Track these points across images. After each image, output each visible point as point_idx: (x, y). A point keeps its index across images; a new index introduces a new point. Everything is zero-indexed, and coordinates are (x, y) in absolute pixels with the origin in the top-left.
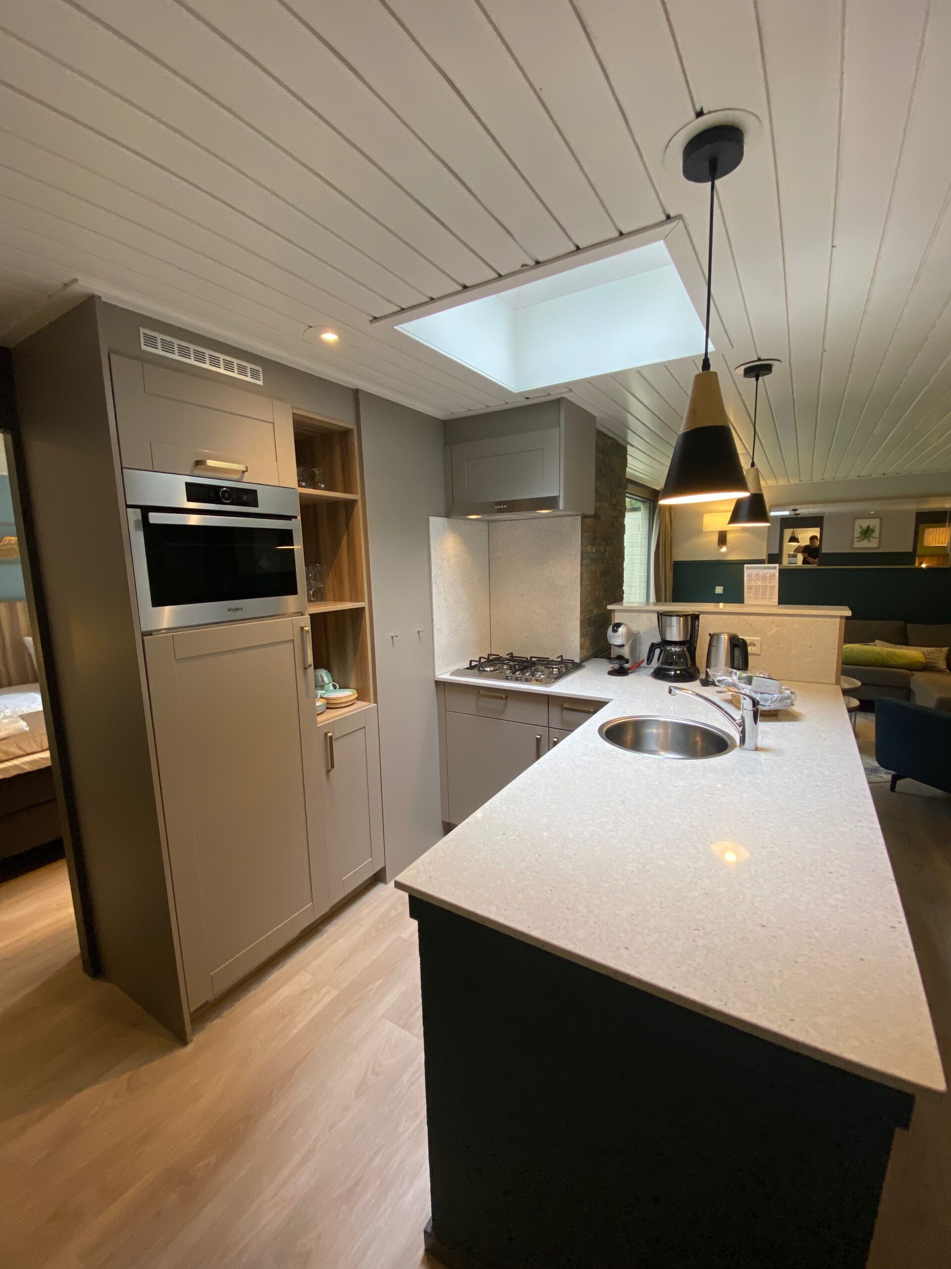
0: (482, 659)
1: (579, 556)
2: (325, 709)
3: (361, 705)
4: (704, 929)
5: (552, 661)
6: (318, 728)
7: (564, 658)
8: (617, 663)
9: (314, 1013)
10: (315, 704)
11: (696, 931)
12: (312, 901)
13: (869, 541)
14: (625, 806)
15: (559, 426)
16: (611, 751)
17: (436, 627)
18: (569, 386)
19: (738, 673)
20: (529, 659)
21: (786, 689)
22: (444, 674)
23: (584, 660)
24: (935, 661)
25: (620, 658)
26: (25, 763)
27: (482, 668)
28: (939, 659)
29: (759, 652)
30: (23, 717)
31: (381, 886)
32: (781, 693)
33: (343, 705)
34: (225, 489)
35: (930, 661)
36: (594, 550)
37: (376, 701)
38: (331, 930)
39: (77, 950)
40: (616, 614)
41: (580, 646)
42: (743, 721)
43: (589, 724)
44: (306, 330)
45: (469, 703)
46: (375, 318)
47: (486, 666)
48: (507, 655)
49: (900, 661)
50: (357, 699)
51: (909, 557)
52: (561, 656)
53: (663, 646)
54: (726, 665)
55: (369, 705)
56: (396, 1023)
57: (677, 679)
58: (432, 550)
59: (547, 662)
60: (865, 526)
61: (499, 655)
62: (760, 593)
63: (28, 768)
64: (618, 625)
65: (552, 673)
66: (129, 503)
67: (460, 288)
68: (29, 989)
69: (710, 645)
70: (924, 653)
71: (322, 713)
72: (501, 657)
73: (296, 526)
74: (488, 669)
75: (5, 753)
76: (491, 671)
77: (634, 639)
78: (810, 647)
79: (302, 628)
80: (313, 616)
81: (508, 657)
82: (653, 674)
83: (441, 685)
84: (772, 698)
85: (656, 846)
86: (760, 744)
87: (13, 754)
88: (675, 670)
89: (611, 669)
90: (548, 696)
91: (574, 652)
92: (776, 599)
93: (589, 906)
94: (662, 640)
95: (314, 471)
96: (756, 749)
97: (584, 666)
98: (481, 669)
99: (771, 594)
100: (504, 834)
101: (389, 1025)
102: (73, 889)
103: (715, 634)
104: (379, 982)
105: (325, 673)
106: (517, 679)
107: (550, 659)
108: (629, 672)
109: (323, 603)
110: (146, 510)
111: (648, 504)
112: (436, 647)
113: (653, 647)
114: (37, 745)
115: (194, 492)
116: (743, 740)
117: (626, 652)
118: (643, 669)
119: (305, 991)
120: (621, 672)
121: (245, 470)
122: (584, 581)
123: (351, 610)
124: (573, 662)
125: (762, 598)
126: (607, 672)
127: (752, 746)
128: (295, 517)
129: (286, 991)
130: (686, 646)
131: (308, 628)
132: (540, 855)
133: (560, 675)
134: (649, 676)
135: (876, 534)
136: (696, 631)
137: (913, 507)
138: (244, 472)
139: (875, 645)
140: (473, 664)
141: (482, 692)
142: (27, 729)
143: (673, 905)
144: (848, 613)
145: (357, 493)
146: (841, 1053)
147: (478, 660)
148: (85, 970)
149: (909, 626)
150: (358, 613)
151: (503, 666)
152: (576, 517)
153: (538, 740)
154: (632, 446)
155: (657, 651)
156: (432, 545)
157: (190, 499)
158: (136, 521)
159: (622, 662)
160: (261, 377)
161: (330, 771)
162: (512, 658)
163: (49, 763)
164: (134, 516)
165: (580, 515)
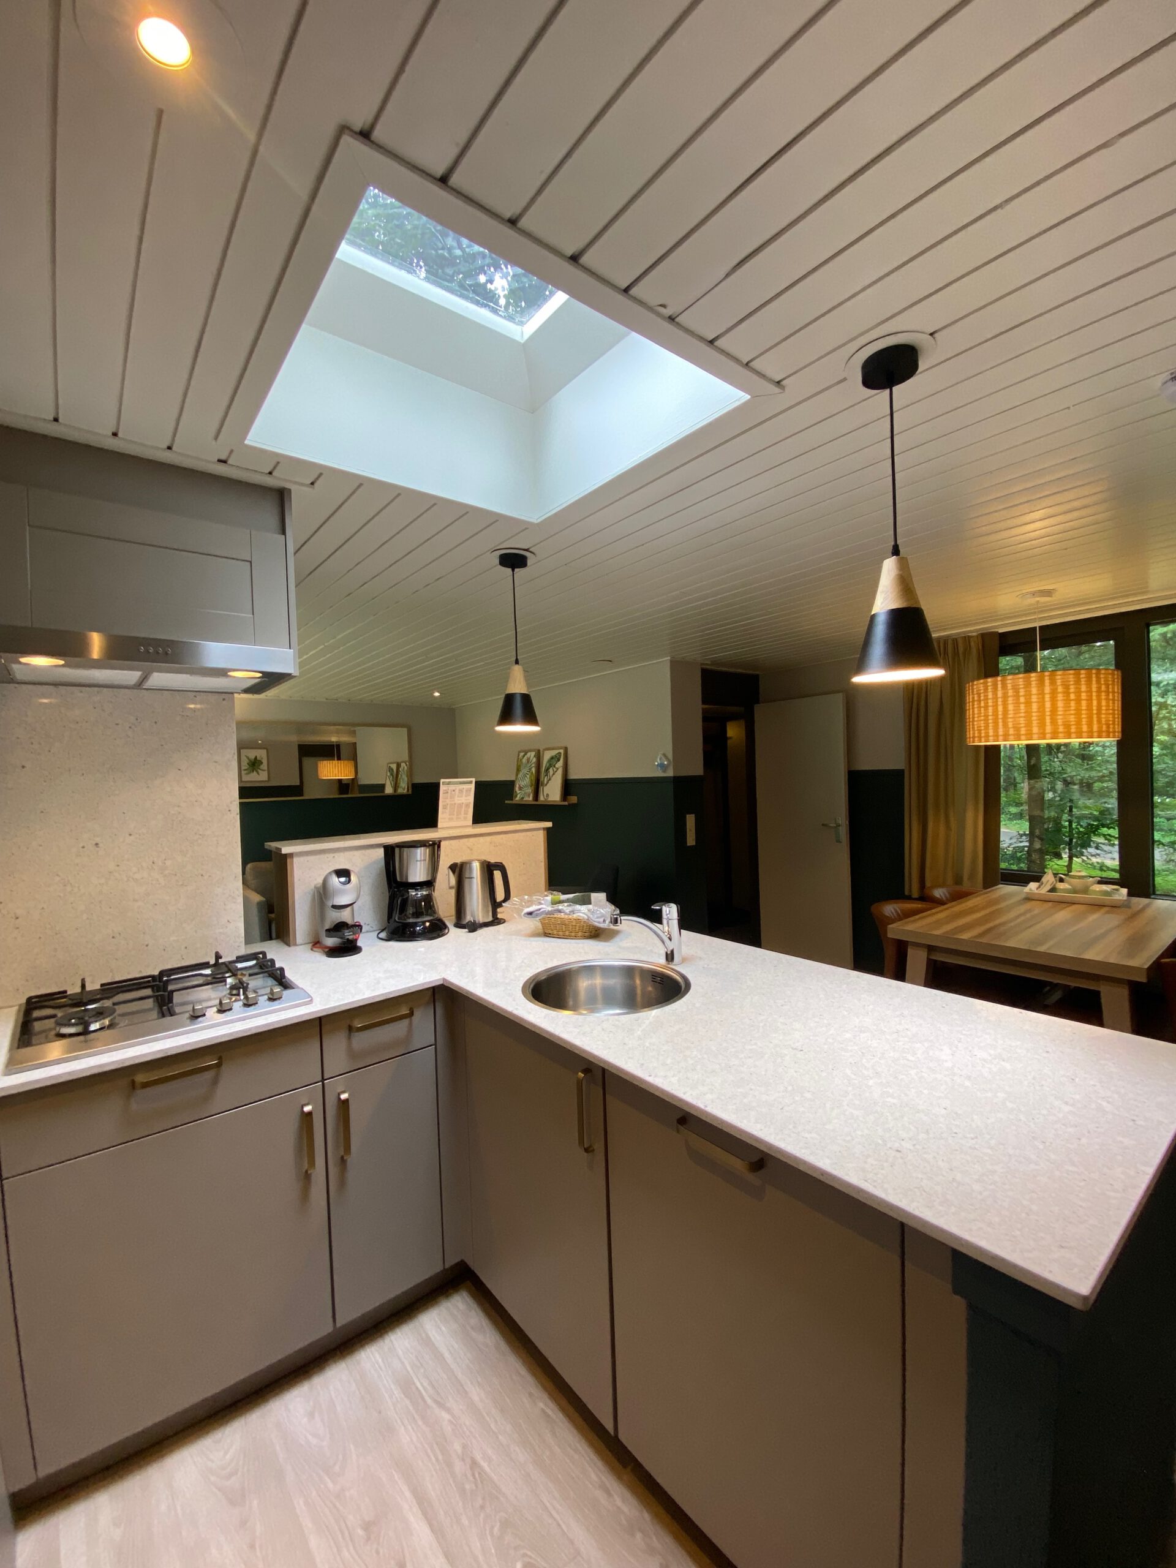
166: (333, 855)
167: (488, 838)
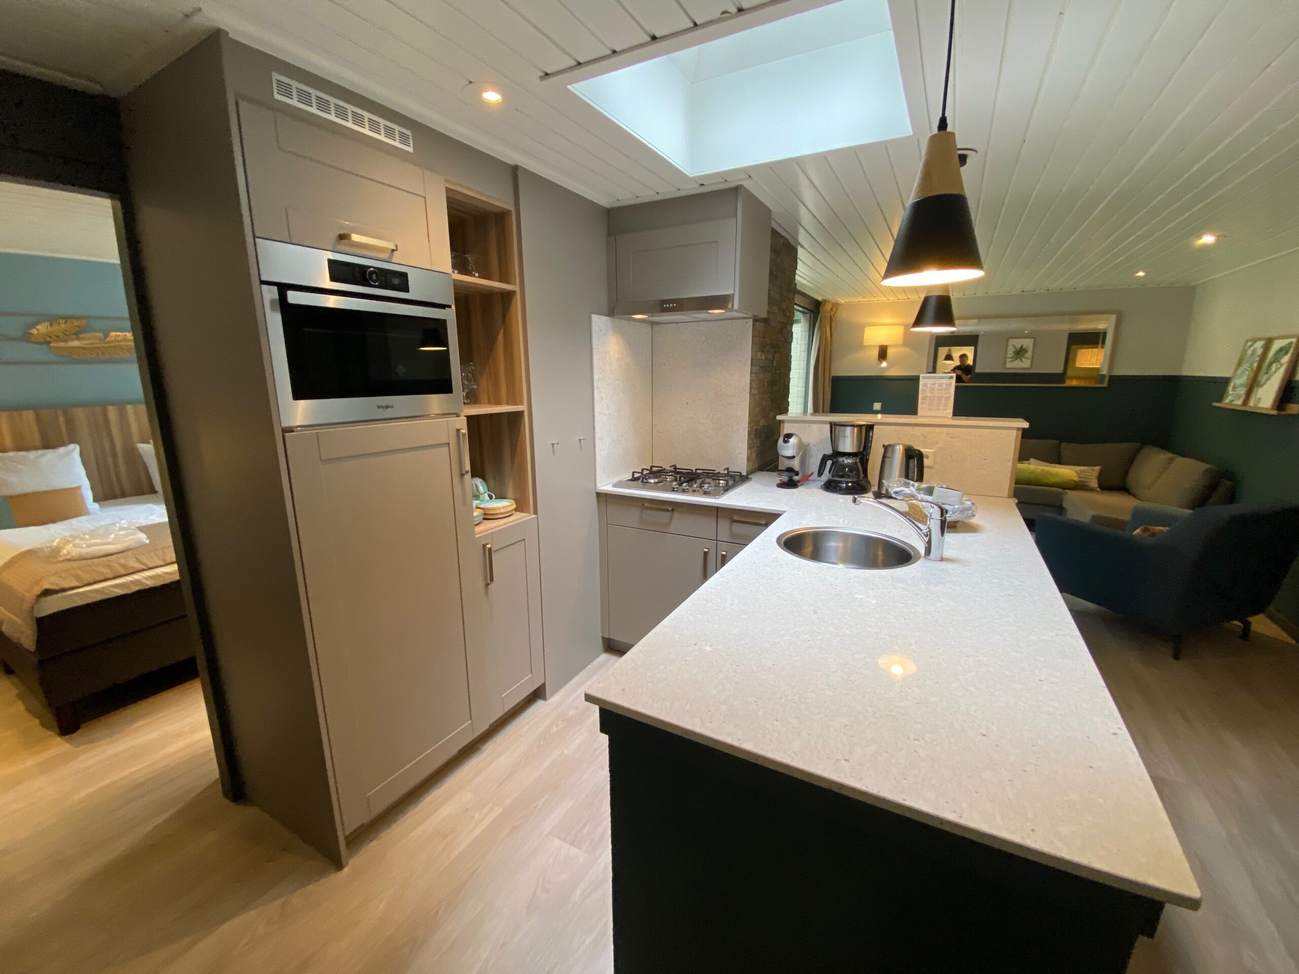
0: (644, 471)
1: (749, 362)
2: (481, 520)
3: (519, 517)
4: (923, 739)
5: (719, 473)
6: (476, 539)
7: (730, 470)
8: (787, 475)
9: (476, 833)
10: (473, 513)
11: (916, 741)
12: (471, 719)
13: (1021, 360)
14: (818, 616)
15: (736, 215)
16: (794, 561)
17: (598, 435)
18: (748, 172)
19: (916, 484)
20: (694, 471)
21: (968, 500)
22: (606, 487)
23: (751, 472)
24: (1086, 480)
25: (790, 470)
26: (147, 578)
27: (646, 479)
28: (1090, 477)
29: (932, 465)
30: (141, 529)
31: (540, 702)
32: (962, 504)
33: (500, 516)
34: (372, 269)
35: (1082, 479)
36: (763, 357)
37: (536, 512)
38: (490, 748)
39: (216, 774)
40: (786, 425)
41: (748, 458)
42: (930, 531)
43: (765, 535)
44: (464, 87)
45: (632, 516)
46: (547, 74)
47: (650, 478)
48: (671, 467)
49: (1053, 480)
50: (516, 510)
51: (1061, 377)
52: (728, 469)
53: (835, 458)
54: (900, 476)
55: (529, 516)
56: (564, 840)
57: (848, 491)
58: (594, 352)
59: (712, 474)
60: (1018, 346)
61: (662, 467)
62: (935, 404)
63: (151, 583)
64: (789, 436)
65: (718, 485)
66: (264, 278)
67: (649, 39)
68: (166, 816)
69: (884, 457)
70: (1076, 472)
71: (479, 524)
72: (665, 469)
73: (449, 316)
74: (652, 481)
75: (124, 566)
76: (655, 483)
77: (804, 449)
78: (985, 459)
79: (458, 431)
80: (470, 419)
81: (672, 469)
82: (823, 486)
83: (603, 498)
84: (953, 509)
85: (857, 656)
86: (946, 554)
87: (133, 567)
88: (847, 483)
89: (779, 482)
90: (717, 508)
91: (741, 464)
92: (950, 410)
93: (799, 717)
94: (833, 450)
95: (466, 258)
96: (942, 560)
97: (751, 478)
98: (645, 481)
99: (946, 405)
100: (695, 644)
101: (556, 843)
102: (209, 710)
103: (889, 445)
104: (543, 799)
105: (481, 482)
106: (684, 491)
107: (716, 472)
108: (799, 484)
109: (477, 405)
110: (283, 288)
111: (808, 316)
112: (598, 457)
113: (825, 459)
114: (159, 559)
115: (338, 271)
116: (928, 551)
117: (796, 464)
118: (812, 482)
119: (467, 810)
120: (790, 484)
121: (394, 248)
122: (752, 390)
123: (508, 413)
124: (741, 475)
125: (936, 409)
126: (776, 484)
127: (938, 557)
128: (450, 306)
129: (445, 811)
130: (859, 458)
131: (464, 431)
132: (738, 666)
133: (727, 487)
134: (819, 488)
135: (1029, 355)
136: (870, 442)
137: (1066, 327)
138: (393, 250)
139: (1030, 464)
140: (636, 475)
141: (646, 505)
142: (148, 541)
143: (887, 715)
144: (1026, 425)
145: (515, 284)
146: (1089, 862)
147: (640, 471)
148: (226, 795)
149: (1063, 445)
150: (515, 419)
151: (667, 478)
152: (747, 320)
153: (706, 554)
154: (802, 247)
155: (829, 463)
156: (594, 347)
157: (333, 278)
158: (272, 302)
159: (791, 474)
160: (411, 142)
161: (489, 584)
162: (676, 471)
163: (177, 577)
164: (270, 294)
165: (751, 318)
166: (809, 425)
167: (945, 430)
